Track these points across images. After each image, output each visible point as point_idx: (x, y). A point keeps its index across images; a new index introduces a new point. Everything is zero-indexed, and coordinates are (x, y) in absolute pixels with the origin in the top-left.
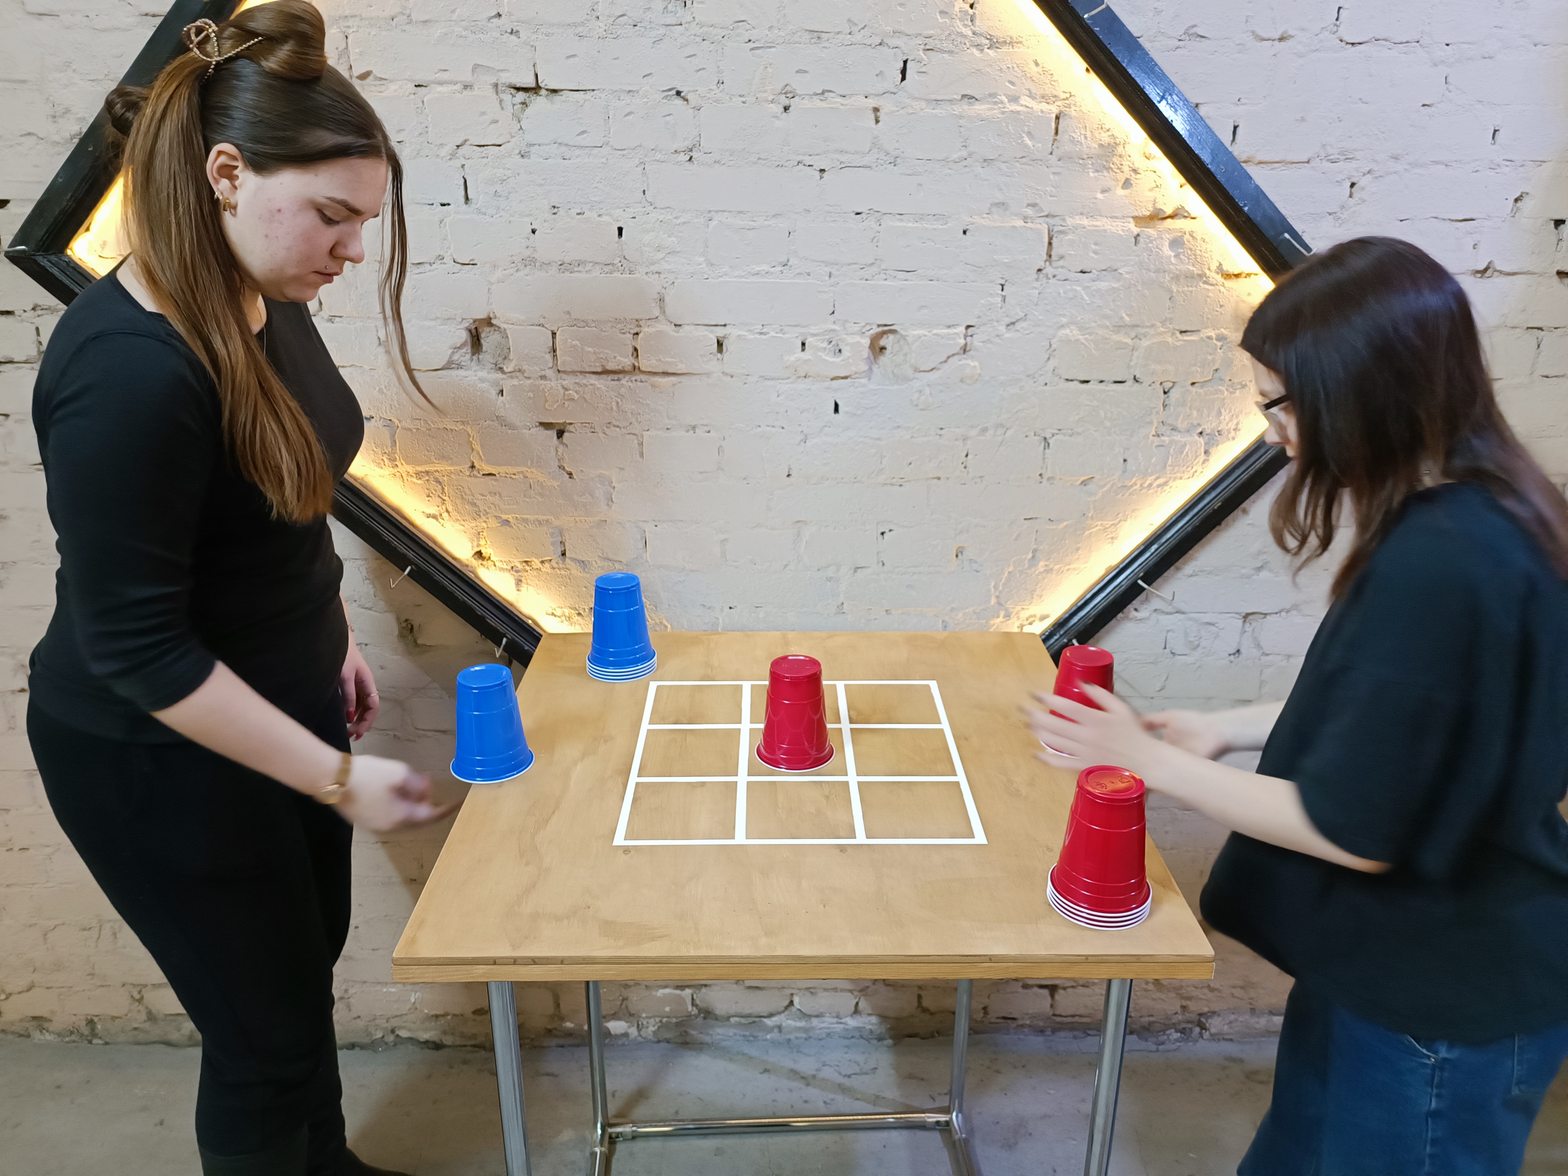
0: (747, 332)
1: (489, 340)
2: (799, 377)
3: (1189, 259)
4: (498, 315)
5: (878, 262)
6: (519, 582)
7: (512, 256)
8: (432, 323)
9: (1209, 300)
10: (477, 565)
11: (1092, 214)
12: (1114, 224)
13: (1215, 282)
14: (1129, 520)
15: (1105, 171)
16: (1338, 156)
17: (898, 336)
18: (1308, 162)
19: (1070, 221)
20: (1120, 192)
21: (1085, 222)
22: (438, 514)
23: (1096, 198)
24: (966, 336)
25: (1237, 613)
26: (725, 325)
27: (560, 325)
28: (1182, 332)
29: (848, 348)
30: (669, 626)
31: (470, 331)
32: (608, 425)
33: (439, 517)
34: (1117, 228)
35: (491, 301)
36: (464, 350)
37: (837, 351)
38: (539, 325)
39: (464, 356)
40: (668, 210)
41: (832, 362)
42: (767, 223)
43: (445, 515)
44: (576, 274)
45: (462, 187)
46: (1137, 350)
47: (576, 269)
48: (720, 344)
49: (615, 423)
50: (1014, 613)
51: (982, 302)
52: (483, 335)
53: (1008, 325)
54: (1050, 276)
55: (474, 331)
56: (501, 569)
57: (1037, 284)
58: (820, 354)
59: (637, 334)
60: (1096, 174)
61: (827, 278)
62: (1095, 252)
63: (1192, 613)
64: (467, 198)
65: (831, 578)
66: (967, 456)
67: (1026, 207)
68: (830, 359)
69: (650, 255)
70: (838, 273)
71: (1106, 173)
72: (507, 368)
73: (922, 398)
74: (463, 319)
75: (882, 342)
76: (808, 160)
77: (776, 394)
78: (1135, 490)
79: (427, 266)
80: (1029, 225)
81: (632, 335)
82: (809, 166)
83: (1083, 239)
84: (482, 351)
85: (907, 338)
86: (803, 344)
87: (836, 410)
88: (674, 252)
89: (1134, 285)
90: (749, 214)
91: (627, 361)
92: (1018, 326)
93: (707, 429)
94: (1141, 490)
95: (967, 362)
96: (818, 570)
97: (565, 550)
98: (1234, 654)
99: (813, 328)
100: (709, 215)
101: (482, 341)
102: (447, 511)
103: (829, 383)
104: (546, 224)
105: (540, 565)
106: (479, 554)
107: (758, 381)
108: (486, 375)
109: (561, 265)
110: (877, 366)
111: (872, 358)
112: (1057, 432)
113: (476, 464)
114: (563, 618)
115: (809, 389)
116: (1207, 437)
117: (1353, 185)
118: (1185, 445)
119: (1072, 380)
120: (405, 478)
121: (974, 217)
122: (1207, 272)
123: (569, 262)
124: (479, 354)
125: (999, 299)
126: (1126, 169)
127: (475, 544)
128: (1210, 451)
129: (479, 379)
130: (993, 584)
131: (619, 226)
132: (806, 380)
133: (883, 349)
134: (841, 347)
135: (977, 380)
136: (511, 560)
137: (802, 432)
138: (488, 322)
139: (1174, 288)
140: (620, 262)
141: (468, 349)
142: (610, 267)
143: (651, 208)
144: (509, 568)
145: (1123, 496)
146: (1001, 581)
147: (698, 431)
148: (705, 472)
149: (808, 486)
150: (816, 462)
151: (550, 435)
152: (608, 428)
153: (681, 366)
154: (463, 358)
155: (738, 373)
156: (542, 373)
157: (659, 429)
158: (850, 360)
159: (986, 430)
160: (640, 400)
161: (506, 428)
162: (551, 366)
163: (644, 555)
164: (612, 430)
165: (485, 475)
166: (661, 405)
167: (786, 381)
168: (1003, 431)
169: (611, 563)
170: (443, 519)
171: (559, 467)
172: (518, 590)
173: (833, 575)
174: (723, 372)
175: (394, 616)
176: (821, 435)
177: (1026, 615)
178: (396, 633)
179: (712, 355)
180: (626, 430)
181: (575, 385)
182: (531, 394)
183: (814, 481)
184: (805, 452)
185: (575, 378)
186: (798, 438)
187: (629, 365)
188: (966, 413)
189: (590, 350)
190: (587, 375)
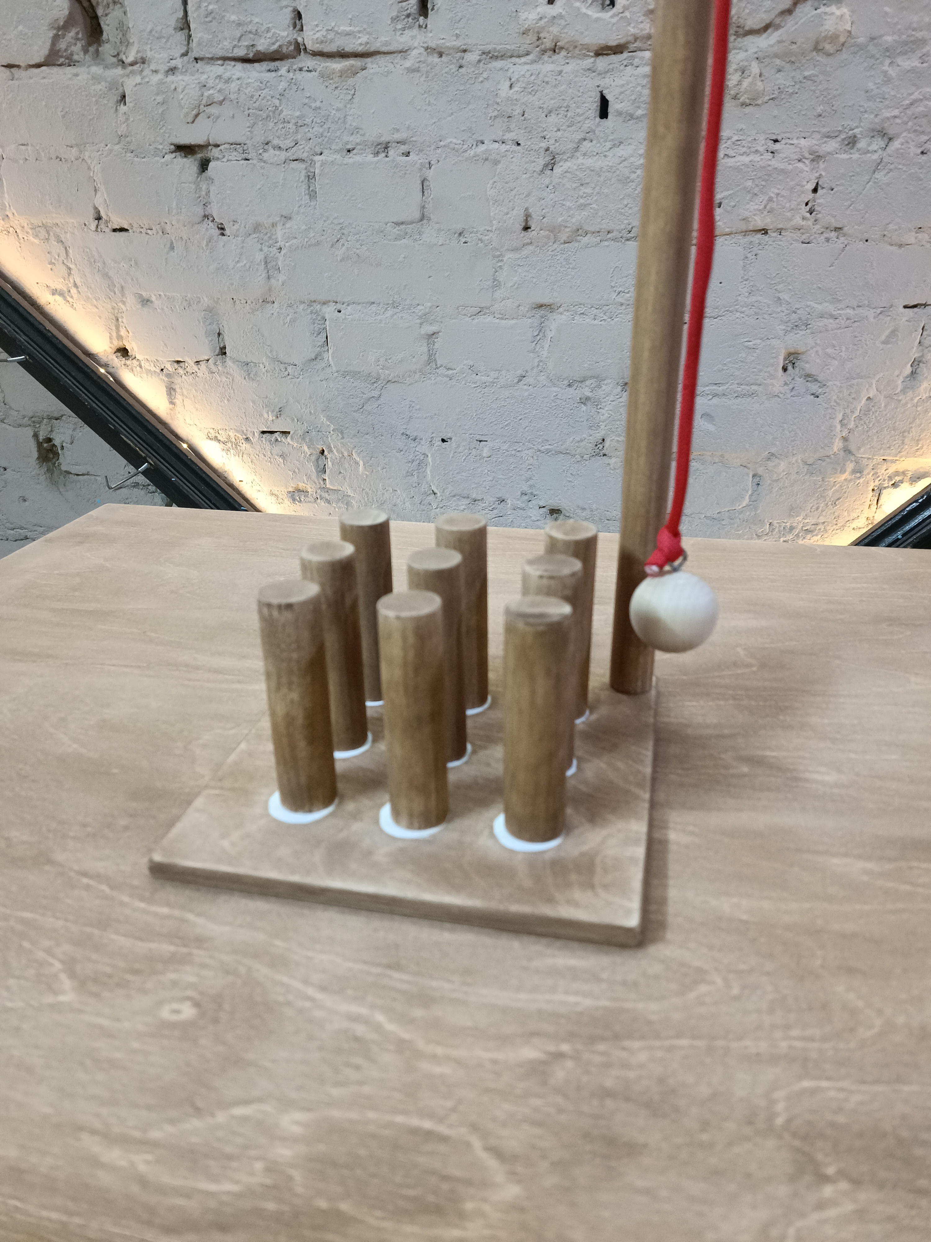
1: (108, 19)
2: (544, 51)
6: (171, 391)
10: (119, 365)
22: (65, 289)
30: (361, 463)
32: (266, 147)
33: (66, 295)
36: (72, 34)
39: (75, 43)
41: (597, 20)
43: (74, 291)
49: (276, 142)
50: (871, 467)
52: (100, 12)
56: (148, 372)
65: (588, 399)
66: (815, 190)
68: (595, 15)
73: (745, 84)
77: (508, 84)
84: (102, 39)
87: (604, 113)
91: (286, 36)
93: (404, 148)
95: (827, 9)
96: (569, 385)
97: (225, 348)
101: (101, 20)
102: (75, 285)
103: (588, 62)
105: (195, 368)
106: (124, 352)
107: (479, 61)
108: (102, 70)
113: (103, 214)
114: (229, 445)
115: (560, 72)
120: (20, 237)
124: (100, 45)
127: (114, 334)
129: (92, 77)
130: (840, 417)
132: (556, 57)
135: (843, 45)
136: (159, 359)
137: (547, 150)
141: (78, 31)
144: (158, 371)
146: (852, 412)
147: (391, 152)
148: (402, 223)
149: (555, 246)
150: (568, 204)
151: (190, 165)
152: (265, 151)
153: (364, 39)
154: (73, 48)
155: (449, 48)
156: (173, 63)
157: (336, 151)
158: (627, 14)
159: (852, 142)
160: (307, 101)
161: (132, 155)
162: (183, 51)
163: (325, 355)
164: (271, 155)
165: (115, 230)
166: (338, 110)
167: (523, 60)
168: (882, 144)
169: (282, 367)
170: (72, 297)
171: (206, 217)
172: (172, 403)
173: (590, 394)
174: (427, 48)
175: (30, 432)
176: (578, 154)
177: (891, 471)
178: (35, 455)
179: (410, 20)
180: (290, 154)
181: (217, 81)
182: (160, 99)
183: (564, 237)
184: (551, 187)
185: (217, 69)
186: (541, 162)
187: (290, 43)
188: (819, 109)
189: (233, 18)
190: (233, 63)
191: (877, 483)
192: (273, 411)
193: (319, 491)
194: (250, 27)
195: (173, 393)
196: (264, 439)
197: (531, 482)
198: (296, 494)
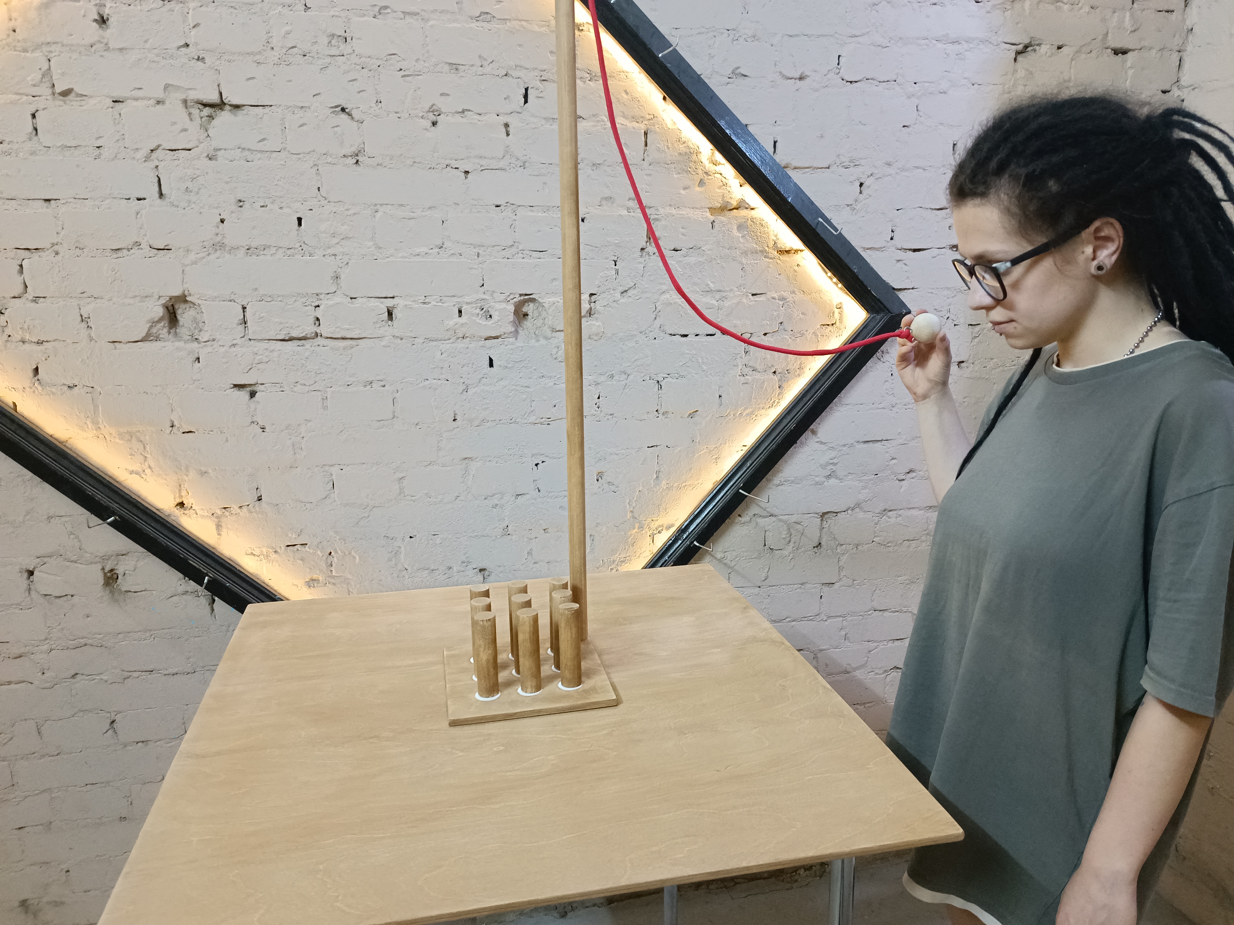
0: (412, 302)
1: (185, 316)
2: (458, 338)
3: (752, 239)
4: (192, 293)
5: (516, 244)
6: (219, 526)
7: (203, 241)
8: (131, 301)
9: (770, 269)
10: (179, 515)
11: (678, 206)
12: (695, 213)
13: (773, 256)
14: (727, 445)
15: (685, 173)
16: (849, 164)
17: (537, 304)
18: (828, 168)
19: (662, 211)
20: (698, 189)
21: (674, 211)
22: (140, 470)
23: (680, 194)
24: (590, 303)
25: (817, 513)
26: (393, 298)
27: (250, 300)
28: (753, 295)
29: (497, 313)
30: (357, 557)
31: (167, 308)
32: (296, 384)
33: (141, 473)
34: (698, 216)
35: (185, 281)
36: (162, 324)
37: (488, 316)
38: (231, 301)
39: (162, 329)
40: (340, 203)
41: (485, 325)
42: (424, 214)
43: (148, 471)
44: (262, 257)
45: (156, 185)
46: (721, 309)
47: (262, 253)
48: (390, 314)
49: (302, 382)
50: (646, 524)
51: (601, 274)
52: (179, 312)
53: (622, 293)
54: (651, 254)
55: (170, 308)
56: (203, 517)
57: (641, 260)
58: (474, 318)
59: (318, 306)
60: (678, 176)
61: (476, 257)
62: (683, 235)
63: (782, 515)
64: (161, 195)
65: (497, 505)
66: (599, 398)
67: (628, 200)
68: (483, 322)
69: (327, 240)
70: (485, 253)
71: (685, 175)
72: (202, 338)
73: (560, 352)
74: (160, 297)
75: (525, 309)
76: (455, 164)
77: (440, 352)
78: (730, 419)
79: (125, 251)
80: (632, 214)
81: (314, 308)
82: (456, 168)
83: (673, 224)
84: (179, 326)
85: (544, 304)
86: (460, 312)
87: (491, 365)
88: (347, 237)
89: (715, 259)
90: (408, 206)
91: (309, 329)
92: (630, 293)
93: (382, 383)
94: (734, 419)
95: (592, 323)
96: (485, 499)
97: (261, 496)
98: (817, 547)
99: (467, 297)
100: (375, 208)
101: (179, 317)
103: (483, 342)
104: (233, 215)
105: (239, 511)
106: (181, 505)
107: (424, 342)
108: (184, 344)
109: (248, 249)
110: (522, 329)
111: (517, 322)
112: (667, 376)
113: (176, 423)
114: (262, 557)
115: (468, 348)
116: (779, 375)
117: (861, 185)
118: (764, 382)
119: (674, 335)
120: (108, 439)
121: (590, 208)
122: (767, 248)
123: (255, 246)
124: (176, 328)
125: (614, 272)
126: (700, 172)
127: (177, 495)
128: (783, 386)
129: (176, 349)
130: (628, 501)
131: (299, 216)
132: (465, 340)
133: (526, 315)
134: (491, 313)
135: (601, 336)
136: (211, 507)
137: (464, 383)
138: (183, 299)
139: (744, 261)
140: (301, 246)
141: (165, 323)
142: (292, 251)
143: (326, 202)
144: (210, 515)
145: (721, 424)
146: (633, 498)
147: (374, 385)
148: (382, 420)
149: (472, 428)
150: (477, 408)
151: (244, 395)
152: (295, 386)
153: (358, 332)
154: (160, 332)
155: (407, 336)
156: (235, 342)
157: (340, 386)
158: (499, 323)
159: (612, 376)
160: (322, 361)
161: (203, 390)
162: (242, 336)
163: (332, 495)
164: (299, 388)
165: (183, 433)
166: (342, 365)
167: (447, 342)
168: (626, 376)
169: (302, 505)
170: (146, 475)
171: (253, 422)
172: (219, 534)
173: (498, 503)
174: (394, 336)
175: (100, 567)
176: (480, 384)
177: (656, 526)
178: (102, 582)
179: (383, 322)
180: (312, 388)
181: (265, 351)
182: (224, 360)
183: (476, 423)
184: (467, 400)
185: (265, 345)
186: (461, 389)
187: (312, 333)
188: (595, 363)
189: (277, 320)
190: (275, 342)
191: (651, 532)
192: (296, 533)
193: (327, 579)
194: (287, 325)
195: (220, 528)
196: (288, 550)
197: (467, 555)
198: (311, 582)
